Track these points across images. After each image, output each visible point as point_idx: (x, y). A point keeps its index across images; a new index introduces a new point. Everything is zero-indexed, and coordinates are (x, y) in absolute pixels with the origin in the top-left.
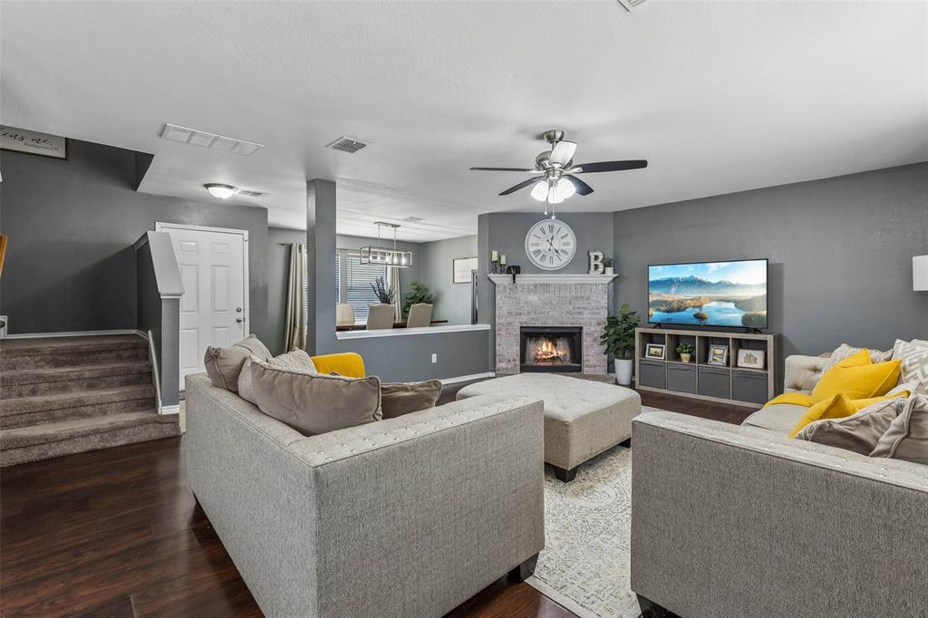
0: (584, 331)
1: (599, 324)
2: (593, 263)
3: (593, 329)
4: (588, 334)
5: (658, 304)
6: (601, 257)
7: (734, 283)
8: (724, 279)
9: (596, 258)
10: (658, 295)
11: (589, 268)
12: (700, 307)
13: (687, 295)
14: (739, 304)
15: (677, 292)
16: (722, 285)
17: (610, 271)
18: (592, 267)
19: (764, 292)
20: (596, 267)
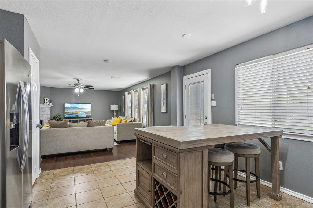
0: (44, 121)
1: (48, 119)
2: (46, 101)
3: (46, 120)
4: (45, 122)
5: (67, 113)
6: (48, 100)
7: (84, 108)
8: (83, 107)
9: (47, 100)
10: (67, 111)
11: (44, 103)
12: (77, 113)
13: (74, 111)
14: (86, 113)
15: (72, 110)
16: (82, 108)
17: (51, 104)
18: (45, 102)
19: (90, 110)
20: (47, 102)
